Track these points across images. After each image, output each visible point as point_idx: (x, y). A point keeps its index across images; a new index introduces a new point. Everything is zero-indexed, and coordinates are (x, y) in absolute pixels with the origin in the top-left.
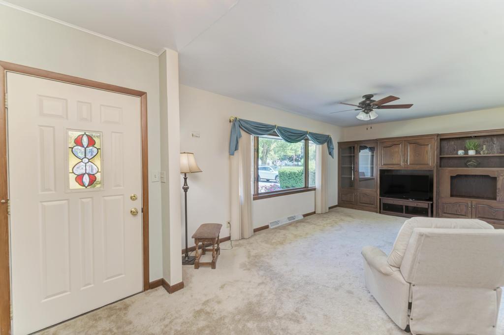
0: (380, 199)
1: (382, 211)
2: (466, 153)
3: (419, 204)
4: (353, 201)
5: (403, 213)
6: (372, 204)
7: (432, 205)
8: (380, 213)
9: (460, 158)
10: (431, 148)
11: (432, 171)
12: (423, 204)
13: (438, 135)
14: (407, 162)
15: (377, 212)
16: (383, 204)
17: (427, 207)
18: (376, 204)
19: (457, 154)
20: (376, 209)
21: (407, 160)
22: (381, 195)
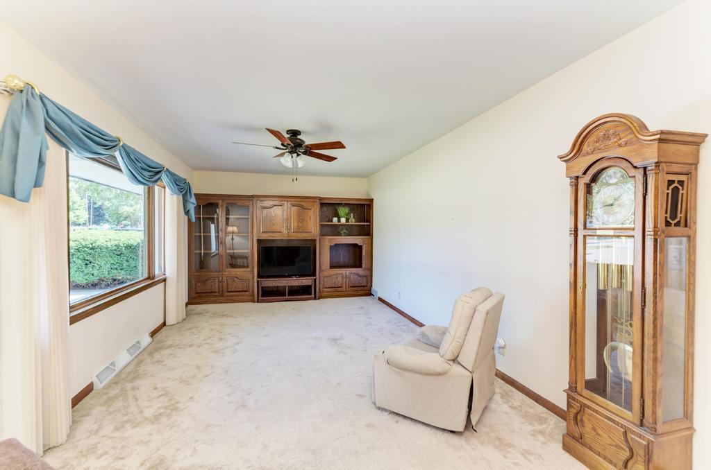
0: (258, 282)
1: (260, 298)
2: (339, 221)
3: (304, 281)
4: (217, 290)
5: (285, 296)
6: (246, 291)
7: (315, 280)
8: (258, 302)
9: (335, 226)
10: (314, 212)
11: (315, 241)
12: (306, 281)
13: (321, 199)
14: (290, 229)
15: (253, 301)
16: (262, 288)
17: (310, 284)
18: (251, 290)
19: (332, 221)
20: (251, 298)
21: (290, 227)
22: (259, 276)
